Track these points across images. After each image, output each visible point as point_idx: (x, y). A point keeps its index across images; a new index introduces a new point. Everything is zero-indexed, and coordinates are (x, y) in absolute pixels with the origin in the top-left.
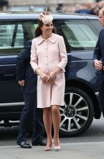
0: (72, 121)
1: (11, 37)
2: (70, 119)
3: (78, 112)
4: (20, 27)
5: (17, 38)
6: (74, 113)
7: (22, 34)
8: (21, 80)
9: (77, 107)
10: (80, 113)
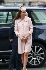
0: (36, 60)
1: (6, 18)
2: (35, 59)
3: (39, 55)
4: (10, 13)
5: (8, 18)
6: (37, 56)
7: (11, 17)
8: (11, 39)
9: (39, 53)
10: (40, 56)
